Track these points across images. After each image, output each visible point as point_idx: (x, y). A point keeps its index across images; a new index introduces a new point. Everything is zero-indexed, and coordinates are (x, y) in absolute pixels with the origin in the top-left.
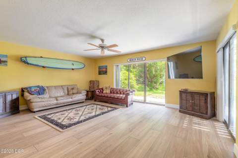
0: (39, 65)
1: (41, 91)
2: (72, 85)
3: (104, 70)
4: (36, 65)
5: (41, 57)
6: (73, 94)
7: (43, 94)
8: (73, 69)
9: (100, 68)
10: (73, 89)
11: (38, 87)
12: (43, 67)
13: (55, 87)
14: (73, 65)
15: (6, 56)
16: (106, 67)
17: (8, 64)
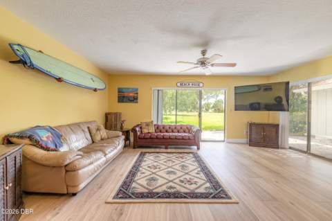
3: (131, 95)
6: (102, 139)
8: (95, 90)
9: (120, 91)
10: (98, 129)
16: (135, 91)
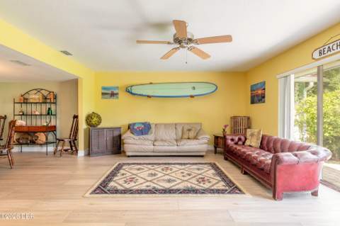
0: (144, 94)
1: (145, 129)
2: (188, 124)
3: (260, 92)
4: (140, 95)
5: (151, 83)
6: (189, 138)
7: (146, 133)
8: (192, 97)
9: (252, 88)
10: (189, 130)
11: (143, 124)
12: (149, 97)
13: (166, 125)
14: (194, 88)
15: (117, 88)
16: (263, 86)
17: (120, 96)
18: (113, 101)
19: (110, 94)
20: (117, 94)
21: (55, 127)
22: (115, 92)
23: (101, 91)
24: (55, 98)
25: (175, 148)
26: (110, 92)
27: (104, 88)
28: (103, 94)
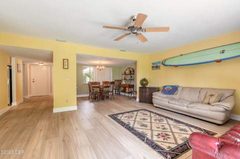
1: (172, 90)
6: (209, 104)
7: (172, 94)
8: (219, 61)
14: (223, 51)
15: (158, 62)
17: (161, 67)
18: (157, 71)
19: (156, 67)
20: (159, 66)
21: (133, 85)
22: (158, 65)
23: (151, 65)
24: (134, 71)
25: (185, 108)
26: (155, 65)
27: (153, 64)
28: (153, 67)
